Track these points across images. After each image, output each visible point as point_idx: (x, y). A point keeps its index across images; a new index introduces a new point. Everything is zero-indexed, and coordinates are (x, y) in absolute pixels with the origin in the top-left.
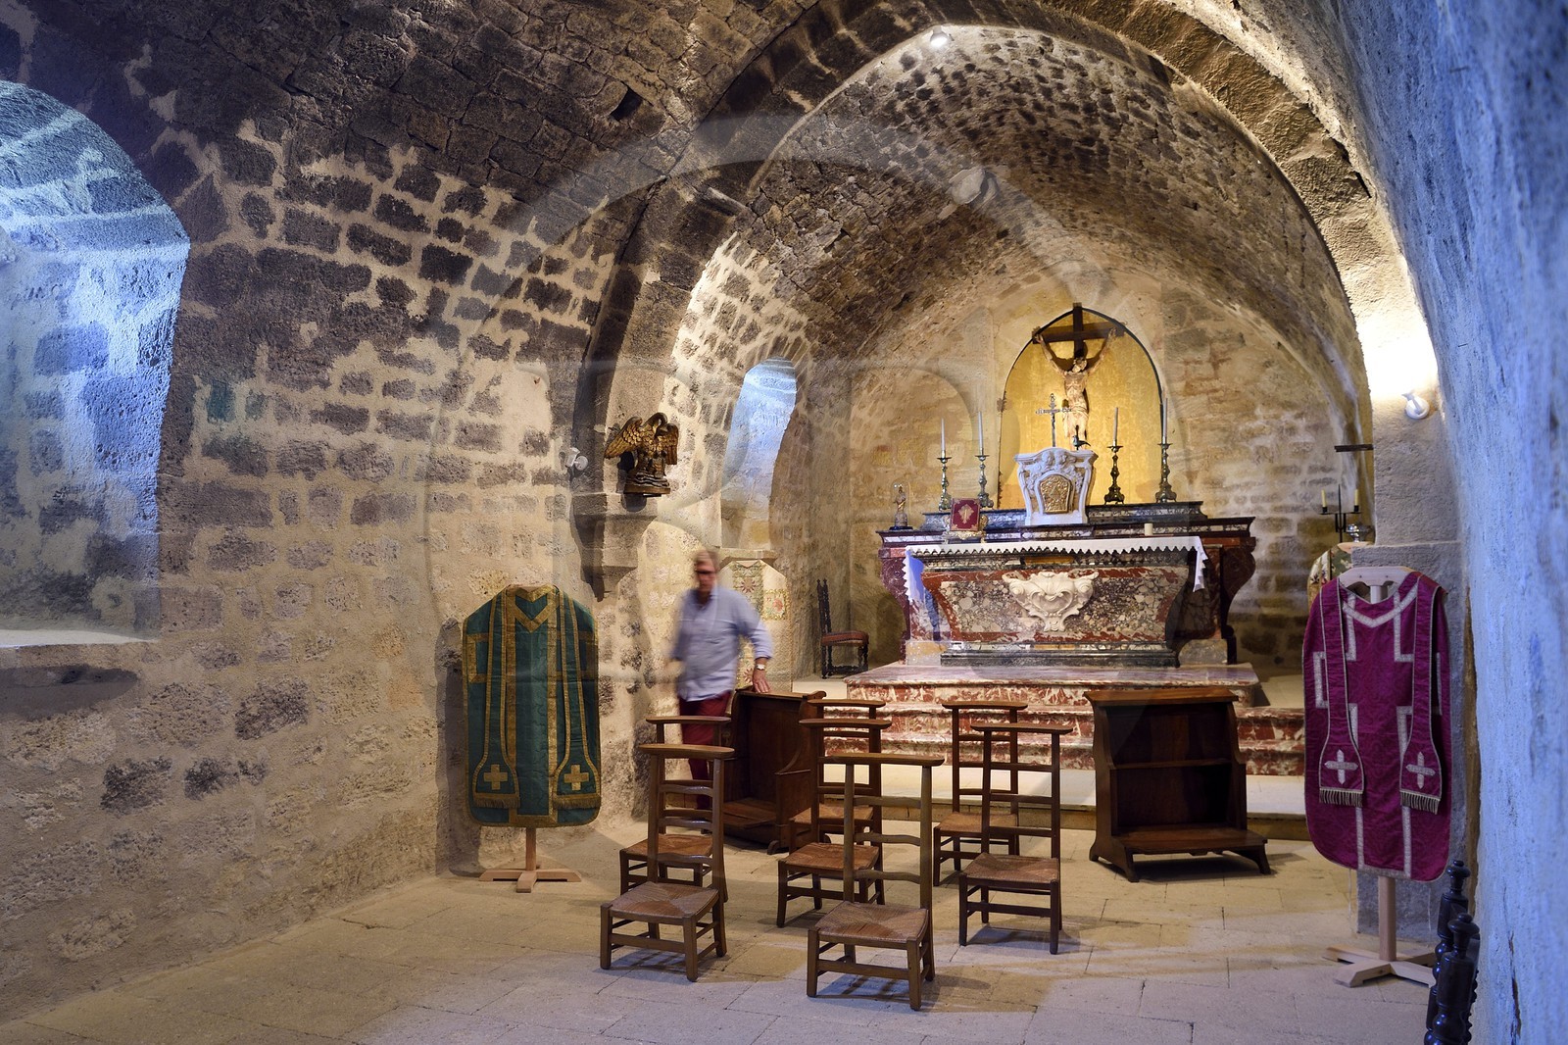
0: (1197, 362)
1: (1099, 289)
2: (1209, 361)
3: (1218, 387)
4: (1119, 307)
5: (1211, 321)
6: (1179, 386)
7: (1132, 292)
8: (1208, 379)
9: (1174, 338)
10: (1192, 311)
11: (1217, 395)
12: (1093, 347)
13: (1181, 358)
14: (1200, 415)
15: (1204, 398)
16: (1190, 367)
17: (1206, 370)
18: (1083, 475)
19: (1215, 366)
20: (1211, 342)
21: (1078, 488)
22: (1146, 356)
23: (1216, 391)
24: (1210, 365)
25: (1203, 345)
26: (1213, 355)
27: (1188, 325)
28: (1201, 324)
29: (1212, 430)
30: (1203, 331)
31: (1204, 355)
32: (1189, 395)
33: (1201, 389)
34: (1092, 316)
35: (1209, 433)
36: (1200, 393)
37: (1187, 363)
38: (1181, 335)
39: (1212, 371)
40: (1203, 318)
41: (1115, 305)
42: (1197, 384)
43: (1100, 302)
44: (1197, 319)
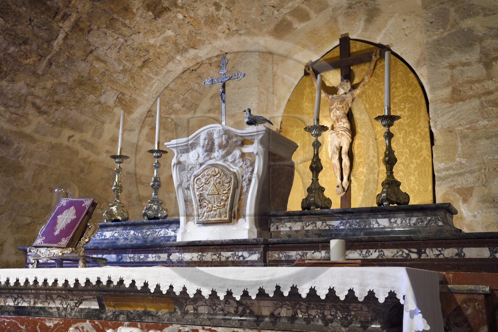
0: (464, 65)
1: (364, 18)
2: (480, 61)
3: (492, 88)
4: (384, 31)
5: (480, 18)
6: (446, 92)
7: (396, 15)
8: (479, 81)
9: (438, 43)
10: (456, 11)
11: (491, 97)
12: (359, 72)
13: (445, 62)
14: (471, 122)
15: (476, 103)
16: (456, 71)
17: (477, 71)
18: (252, 164)
19: (488, 66)
20: (481, 40)
21: (245, 184)
22: (412, 75)
23: (490, 93)
24: (481, 66)
25: (471, 45)
26: (485, 53)
27: (452, 27)
28: (468, 23)
29: (487, 138)
30: (470, 30)
31: (474, 55)
32: (457, 101)
33: (471, 93)
34: (359, 44)
35: (484, 142)
36: (470, 97)
37: (452, 67)
38: (444, 39)
39: (484, 72)
40: (469, 16)
41: (380, 30)
42: (466, 88)
43: (365, 29)
44: (463, 19)
